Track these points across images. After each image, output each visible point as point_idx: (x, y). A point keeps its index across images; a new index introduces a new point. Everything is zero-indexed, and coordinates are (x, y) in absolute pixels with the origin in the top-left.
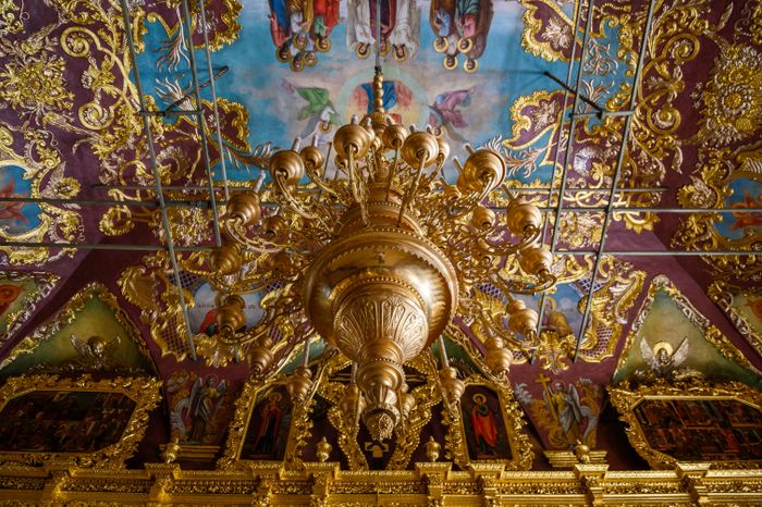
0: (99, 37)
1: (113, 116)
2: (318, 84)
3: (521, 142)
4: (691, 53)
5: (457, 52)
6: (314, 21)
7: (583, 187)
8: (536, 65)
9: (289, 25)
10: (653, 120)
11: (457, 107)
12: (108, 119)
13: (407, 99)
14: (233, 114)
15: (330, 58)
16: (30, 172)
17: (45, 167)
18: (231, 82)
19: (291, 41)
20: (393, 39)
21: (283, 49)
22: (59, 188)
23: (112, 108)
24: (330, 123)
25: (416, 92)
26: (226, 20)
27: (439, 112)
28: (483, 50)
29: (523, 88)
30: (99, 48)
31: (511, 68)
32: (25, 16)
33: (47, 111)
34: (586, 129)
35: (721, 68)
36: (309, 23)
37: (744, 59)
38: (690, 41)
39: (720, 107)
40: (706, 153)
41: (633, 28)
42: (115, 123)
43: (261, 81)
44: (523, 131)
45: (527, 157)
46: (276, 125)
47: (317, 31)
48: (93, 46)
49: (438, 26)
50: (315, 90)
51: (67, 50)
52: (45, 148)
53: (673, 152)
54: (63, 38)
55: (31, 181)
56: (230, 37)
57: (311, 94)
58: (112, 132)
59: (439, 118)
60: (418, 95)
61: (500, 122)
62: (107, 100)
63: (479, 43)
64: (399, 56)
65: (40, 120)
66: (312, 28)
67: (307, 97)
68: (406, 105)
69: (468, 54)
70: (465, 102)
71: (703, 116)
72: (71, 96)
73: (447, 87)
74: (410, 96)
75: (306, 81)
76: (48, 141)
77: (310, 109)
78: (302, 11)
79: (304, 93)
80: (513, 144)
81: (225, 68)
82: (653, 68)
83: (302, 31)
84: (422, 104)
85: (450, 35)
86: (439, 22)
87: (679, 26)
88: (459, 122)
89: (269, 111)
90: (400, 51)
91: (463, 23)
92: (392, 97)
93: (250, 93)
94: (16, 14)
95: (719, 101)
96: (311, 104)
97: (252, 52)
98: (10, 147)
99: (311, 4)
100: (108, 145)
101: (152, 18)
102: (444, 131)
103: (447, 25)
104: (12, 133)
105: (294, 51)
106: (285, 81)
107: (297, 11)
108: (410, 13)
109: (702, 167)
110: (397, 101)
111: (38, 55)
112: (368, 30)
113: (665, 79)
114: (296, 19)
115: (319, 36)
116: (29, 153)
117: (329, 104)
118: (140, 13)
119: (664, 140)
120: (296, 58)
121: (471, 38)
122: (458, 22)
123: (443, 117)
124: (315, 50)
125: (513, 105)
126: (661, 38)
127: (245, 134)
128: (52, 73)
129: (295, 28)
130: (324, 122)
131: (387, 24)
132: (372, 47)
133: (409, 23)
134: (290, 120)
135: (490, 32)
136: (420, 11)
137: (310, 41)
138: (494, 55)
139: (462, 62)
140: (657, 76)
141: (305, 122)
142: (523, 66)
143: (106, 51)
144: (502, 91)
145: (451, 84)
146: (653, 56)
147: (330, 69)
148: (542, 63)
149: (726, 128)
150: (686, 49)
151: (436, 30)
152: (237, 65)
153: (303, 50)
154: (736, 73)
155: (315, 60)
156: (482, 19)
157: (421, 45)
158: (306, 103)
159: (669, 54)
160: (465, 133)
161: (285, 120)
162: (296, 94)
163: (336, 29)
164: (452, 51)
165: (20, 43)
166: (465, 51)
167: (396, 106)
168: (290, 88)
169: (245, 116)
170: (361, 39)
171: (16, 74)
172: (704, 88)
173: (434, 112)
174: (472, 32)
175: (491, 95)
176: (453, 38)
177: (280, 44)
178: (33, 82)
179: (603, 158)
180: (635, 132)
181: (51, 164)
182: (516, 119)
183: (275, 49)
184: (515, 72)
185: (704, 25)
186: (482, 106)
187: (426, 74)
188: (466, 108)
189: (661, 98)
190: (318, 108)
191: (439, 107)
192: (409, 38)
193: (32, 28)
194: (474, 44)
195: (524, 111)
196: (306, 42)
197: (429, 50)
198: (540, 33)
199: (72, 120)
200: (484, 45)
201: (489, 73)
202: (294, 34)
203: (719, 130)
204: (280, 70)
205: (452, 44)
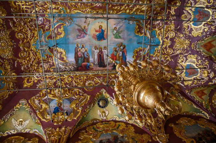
0: (164, 52)
1: (167, 34)
2: (116, 40)
3: (60, 25)
4: (21, 54)
5: (82, 48)
6: (117, 54)
7: (38, 12)
8: (60, 46)
9: (122, 54)
10: (23, 35)
11: (80, 34)
12: (169, 33)
13: (94, 36)
14: (138, 32)
15: (113, 46)
16: (191, 23)
17: (188, 24)
18: (137, 40)
19: (122, 50)
20: (98, 51)
21: (124, 48)
22: (187, 17)
23: (167, 36)
24: (114, 30)
25: (92, 38)
26: (136, 54)
27: (85, 33)
28: (75, 49)
29: (62, 40)
30: (165, 50)
31: (67, 45)
32: (178, 58)
33: (182, 37)
34: (42, 30)
35: (11, 52)
36: (118, 54)
37: (6, 55)
38: (22, 57)
39: (7, 42)
40: (4, 28)
41: (38, 58)
42: (167, 32)
43: (130, 40)
44: (60, 28)
45: (58, 21)
46: (128, 29)
47: (116, 52)
48: (166, 50)
49: (87, 54)
50: (117, 38)
51: (172, 50)
52: (186, 29)
53: (14, 26)
54: (172, 53)
55: (192, 21)
56: (136, 50)
57: (118, 37)
58: (169, 30)
59: (85, 31)
60: (91, 37)
61: (67, 30)
62: (167, 38)
63: (76, 51)
64: (96, 47)
65: (184, 35)
66: (117, 53)
67: (120, 36)
68: (94, 35)
69: (79, 48)
70: (78, 36)
71: (10, 38)
72: (175, 40)
73: (83, 39)
74: (93, 37)
75: (119, 40)
76: (184, 30)
77: (119, 33)
78: (119, 57)
79: (120, 37)
80: (62, 24)
81: (138, 43)
82: (29, 49)
83: (119, 52)
84: (90, 35)
85: (84, 53)
86: (87, 55)
87: (27, 60)
88: (79, 30)
89: (129, 33)
90: (96, 48)
91: (81, 55)
92: (98, 37)
93: (133, 37)
94: (179, 58)
95: (8, 43)
96: (118, 35)
97: (131, 47)
98: (193, 31)
99: (117, 58)
100: (171, 27)
101: (152, 55)
102: (83, 28)
103: (85, 55)
104: (191, 34)
105: (122, 47)
106: (124, 40)
107: (120, 57)
108: (94, 57)
109: (3, 23)
110: (96, 36)
111: (179, 50)
112: (104, 53)
113: (25, 46)
114: (121, 55)
115: (116, 51)
116: (190, 28)
117: (114, 35)
118: (154, 56)
119: (18, 29)
120: (121, 46)
121: (79, 52)
122: (83, 56)
123: (84, 31)
124: (117, 48)
125: (64, 35)
126: (30, 56)
127: (136, 27)
128: (177, 45)
129: (121, 53)
130: (116, 30)
131: (100, 55)
132: (103, 49)
133: (94, 55)
134: (124, 31)
135: (74, 53)
136: (92, 58)
137: (118, 50)
138: (72, 48)
139: (80, 46)
140: (27, 47)
141: (121, 30)
142: (64, 45)
143: (164, 49)
144: (68, 39)
145: (82, 40)
146: (30, 52)
147: (113, 43)
148: (59, 47)
149: (2, 36)
150: (22, 55)
151: (88, 53)
152: (135, 44)
153: (120, 48)
154: (7, 52)
155: (117, 46)
156: (77, 56)
157: (91, 50)
158: (120, 35)
159: (26, 53)
160: (77, 27)
161: (126, 31)
162: (122, 37)
163: (112, 53)
164: (83, 49)
165: (181, 53)
166: (80, 49)
167: (97, 34)
168: (124, 39)
169: (135, 31)
170: (106, 51)
171: (184, 47)
172: (13, 46)
173: (86, 33)
174: (79, 53)
175: (71, 37)
176: (83, 52)
177: (125, 49)
178: (182, 44)
179: (34, 21)
180: (27, 30)
181: (186, 25)
182: (63, 31)
183: (126, 48)
184: (66, 44)
185: (21, 61)
186: (73, 35)
187: (89, 43)
188: (77, 34)
189: (24, 41)
190: (117, 34)
191: (85, 34)
192: (94, 51)
193: (177, 55)
194: (78, 51)
195: (61, 34)
196: (119, 50)
197: (89, 49)
198: (61, 54)
199: (177, 34)
200: (75, 50)
201: (73, 43)
202: (121, 51)
203: (4, 35)
204: (125, 43)
205: (83, 50)
